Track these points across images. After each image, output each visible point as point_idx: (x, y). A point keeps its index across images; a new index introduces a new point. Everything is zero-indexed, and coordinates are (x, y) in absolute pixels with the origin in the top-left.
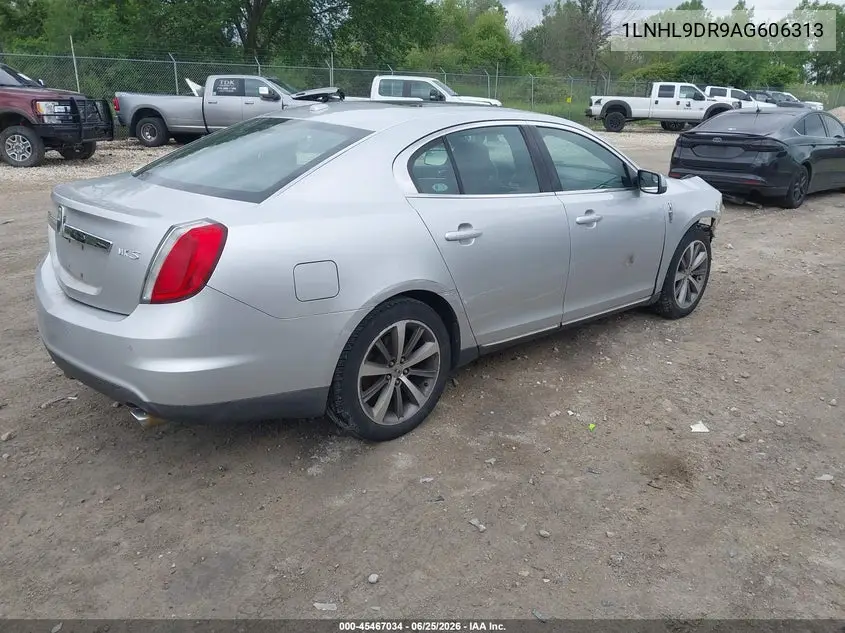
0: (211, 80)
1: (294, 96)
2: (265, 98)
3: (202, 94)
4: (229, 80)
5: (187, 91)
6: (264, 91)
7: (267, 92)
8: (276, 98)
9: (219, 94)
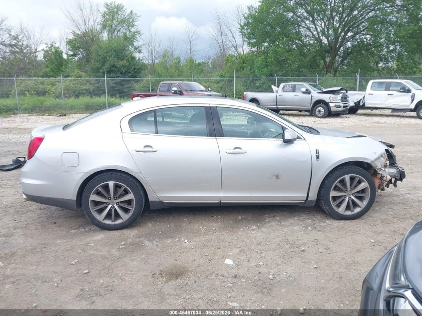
0: (282, 85)
1: (318, 91)
2: (303, 93)
3: (277, 92)
4: (289, 85)
5: (272, 91)
6: (304, 89)
7: (305, 90)
8: (309, 93)
9: (284, 92)
